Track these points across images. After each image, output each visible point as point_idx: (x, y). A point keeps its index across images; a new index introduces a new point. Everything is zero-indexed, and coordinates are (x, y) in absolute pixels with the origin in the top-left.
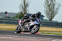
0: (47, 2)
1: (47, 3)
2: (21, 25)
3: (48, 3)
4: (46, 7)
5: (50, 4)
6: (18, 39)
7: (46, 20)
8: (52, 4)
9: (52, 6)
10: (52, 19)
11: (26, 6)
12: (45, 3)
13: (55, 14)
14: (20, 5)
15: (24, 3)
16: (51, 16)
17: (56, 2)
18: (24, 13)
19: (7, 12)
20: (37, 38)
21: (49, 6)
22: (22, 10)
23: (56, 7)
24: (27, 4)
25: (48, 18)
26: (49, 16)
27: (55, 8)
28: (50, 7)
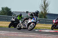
6: (38, 37)
11: (46, 6)
14: (40, 5)
15: (45, 3)
18: (44, 12)
19: (28, 12)
22: (42, 10)
24: (47, 4)
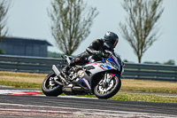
0: (59, 3)
1: (58, 6)
3: (61, 7)
4: (56, 18)
5: (68, 8)
7: (55, 54)
8: (73, 9)
9: (73, 14)
10: (72, 52)
12: (54, 6)
13: (81, 36)
16: (70, 44)
17: (84, 3)
20: (29, 108)
21: (65, 15)
23: (84, 16)
25: (61, 48)
26: (65, 43)
27: (82, 20)
28: (66, 18)
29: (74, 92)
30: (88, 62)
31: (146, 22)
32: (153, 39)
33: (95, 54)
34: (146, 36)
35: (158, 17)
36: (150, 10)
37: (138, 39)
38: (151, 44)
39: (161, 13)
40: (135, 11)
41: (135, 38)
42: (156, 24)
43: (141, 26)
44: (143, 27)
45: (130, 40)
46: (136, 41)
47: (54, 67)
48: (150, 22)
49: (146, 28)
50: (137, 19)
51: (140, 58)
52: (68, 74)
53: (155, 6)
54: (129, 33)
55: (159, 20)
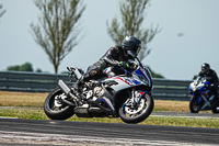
2: (72, 91)
29: (90, 114)
30: (106, 76)
31: (65, 22)
32: (73, 43)
33: (117, 65)
34: (64, 40)
35: (79, 16)
36: (68, 7)
37: (54, 44)
38: (70, 50)
39: (82, 11)
40: (50, 8)
41: (50, 42)
42: (76, 25)
43: (57, 27)
44: (60, 29)
45: (44, 45)
46: (52, 46)
47: (61, 83)
48: (69, 23)
49: (64, 30)
50: (53, 19)
51: (56, 67)
52: (80, 91)
53: (74, 4)
54: (43, 36)
55: (79, 20)
